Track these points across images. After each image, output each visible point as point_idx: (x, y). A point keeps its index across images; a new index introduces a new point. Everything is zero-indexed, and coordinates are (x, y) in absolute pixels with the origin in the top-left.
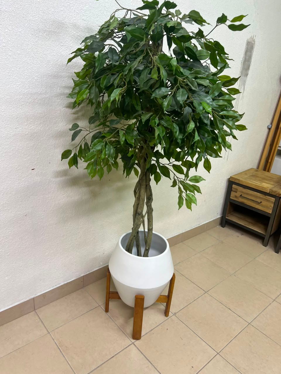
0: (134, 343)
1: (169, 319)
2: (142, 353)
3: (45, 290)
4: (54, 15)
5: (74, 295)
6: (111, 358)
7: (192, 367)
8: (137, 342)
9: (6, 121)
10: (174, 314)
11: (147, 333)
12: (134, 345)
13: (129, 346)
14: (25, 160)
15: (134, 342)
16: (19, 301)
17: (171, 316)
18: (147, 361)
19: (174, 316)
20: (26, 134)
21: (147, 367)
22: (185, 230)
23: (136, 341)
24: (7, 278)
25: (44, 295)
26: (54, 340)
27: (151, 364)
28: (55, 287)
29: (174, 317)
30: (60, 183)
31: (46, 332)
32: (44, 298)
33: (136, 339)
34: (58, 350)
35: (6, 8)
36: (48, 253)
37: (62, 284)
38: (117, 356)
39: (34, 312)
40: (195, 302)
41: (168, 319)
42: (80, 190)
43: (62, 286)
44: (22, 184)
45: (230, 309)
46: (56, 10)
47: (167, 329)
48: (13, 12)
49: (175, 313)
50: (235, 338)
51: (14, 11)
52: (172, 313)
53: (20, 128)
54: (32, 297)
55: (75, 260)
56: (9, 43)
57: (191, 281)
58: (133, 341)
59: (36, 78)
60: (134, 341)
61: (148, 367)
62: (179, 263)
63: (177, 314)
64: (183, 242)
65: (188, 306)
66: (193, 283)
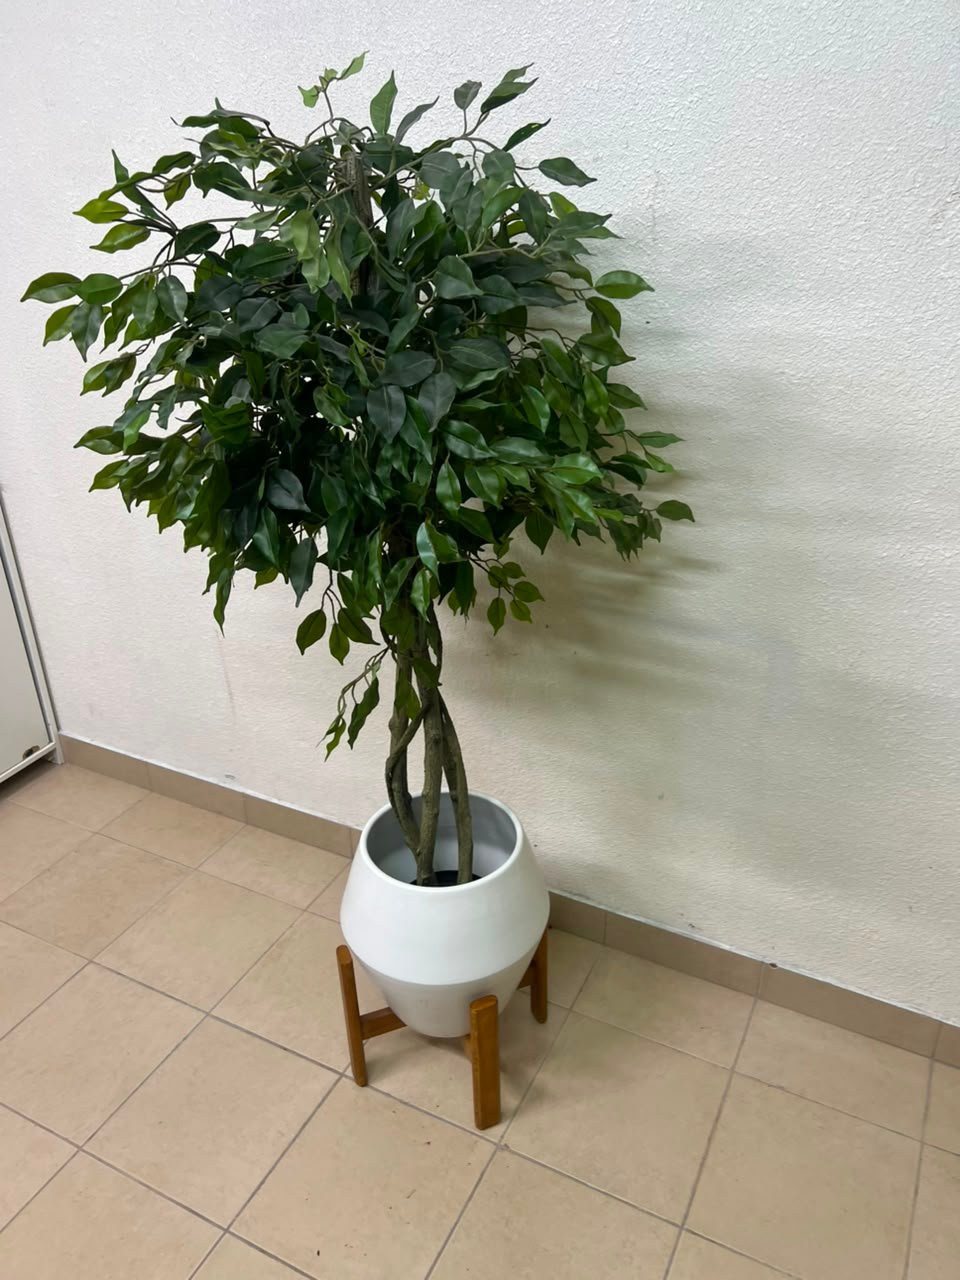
0: (343, 1078)
1: (474, 1137)
2: (319, 1106)
6: (282, 1048)
7: (318, 1253)
8: (350, 1084)
10: (502, 1144)
11: (388, 1095)
12: (339, 1080)
13: (328, 1068)
15: (346, 1077)
16: (326, 813)
17: (487, 1137)
18: (299, 1128)
19: (494, 1147)
21: (279, 1132)
23: (351, 1079)
26: (291, 926)
27: (294, 1140)
29: (489, 1148)
33: (354, 1075)
38: (291, 1055)
40: (603, 1199)
41: (473, 1133)
47: (429, 1143)
49: (506, 1145)
52: (502, 1137)
57: (705, 1158)
58: (349, 1072)
60: (350, 1075)
61: (283, 1135)
62: (782, 1088)
63: (506, 1154)
64: (937, 1065)
65: (566, 1181)
66: (702, 1165)
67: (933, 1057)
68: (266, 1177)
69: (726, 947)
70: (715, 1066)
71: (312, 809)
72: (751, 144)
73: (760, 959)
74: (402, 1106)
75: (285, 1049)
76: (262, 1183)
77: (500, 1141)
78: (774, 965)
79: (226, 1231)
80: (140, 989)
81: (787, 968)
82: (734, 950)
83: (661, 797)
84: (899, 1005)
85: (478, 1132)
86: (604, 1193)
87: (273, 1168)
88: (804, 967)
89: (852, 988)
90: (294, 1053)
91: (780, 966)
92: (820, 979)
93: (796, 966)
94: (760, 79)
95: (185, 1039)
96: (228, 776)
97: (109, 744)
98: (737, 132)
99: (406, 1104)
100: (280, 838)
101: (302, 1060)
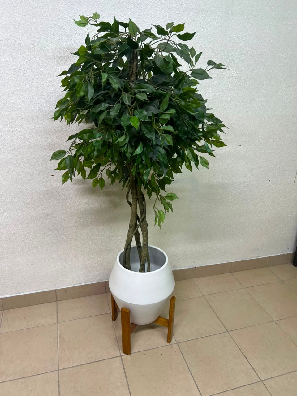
0: (122, 357)
1: (170, 345)
2: (124, 368)
3: (67, 286)
4: (68, 42)
5: (94, 298)
6: (95, 362)
8: (125, 357)
9: (28, 134)
10: (178, 342)
11: (139, 352)
12: (121, 358)
13: (116, 357)
14: (45, 167)
16: (43, 289)
17: (173, 343)
18: (125, 377)
19: (177, 344)
20: (45, 145)
22: (236, 260)
23: (124, 355)
24: (32, 266)
25: (65, 290)
26: (58, 330)
27: (127, 381)
28: (76, 285)
29: (175, 346)
30: (78, 190)
31: (55, 321)
32: (66, 292)
33: (125, 353)
34: (57, 339)
35: (25, 42)
36: (69, 252)
37: (83, 284)
38: (101, 362)
39: (55, 302)
40: (209, 338)
41: (168, 345)
42: (99, 199)
43: (82, 286)
44: (43, 188)
45: (246, 358)
46: (69, 38)
47: (162, 355)
48: (31, 45)
49: (179, 342)
50: (233, 389)
51: (32, 43)
52: (176, 341)
53: (40, 140)
54: (55, 289)
55: (96, 264)
56: (29, 70)
57: (217, 315)
58: (122, 354)
59: (52, 98)
60: (124, 354)
61: (122, 382)
62: (214, 293)
63: (181, 344)
64: (233, 273)
65: (198, 340)
66: (218, 317)
67: (231, 272)
69: (183, 268)
70: (199, 297)
73: (192, 267)
74: (145, 352)
75: (97, 362)
78: (196, 267)
81: (198, 266)
82: (185, 268)
86: (208, 336)
87: (130, 392)
88: (202, 264)
89: (213, 264)
90: (100, 360)
92: (206, 265)
93: (200, 265)
95: (59, 382)
99: (146, 350)
100: (23, 308)
101: (105, 360)
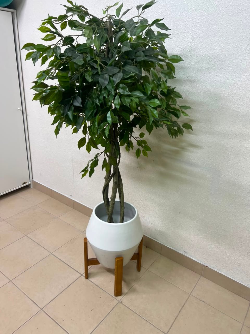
6: (68, 265)
7: (64, 320)
8: (83, 278)
10: (121, 301)
11: (93, 282)
12: (81, 276)
13: (79, 273)
15: (83, 276)
17: (117, 299)
19: (118, 302)
21: (62, 286)
23: (84, 276)
26: (78, 235)
27: (65, 289)
47: (101, 297)
49: (121, 302)
52: (121, 299)
58: (84, 274)
61: (62, 288)
62: (203, 301)
63: (121, 304)
65: (136, 315)
66: (176, 318)
68: (55, 298)
69: (194, 259)
70: (185, 292)
71: (90, 206)
72: (219, 30)
73: (203, 264)
74: (96, 286)
75: (69, 266)
76: (54, 299)
77: (120, 300)
78: (207, 266)
79: (41, 309)
80: (36, 244)
81: (211, 268)
82: (196, 260)
83: (180, 213)
84: (242, 284)
85: (114, 297)
86: (146, 321)
87: (58, 296)
88: (215, 268)
89: (229, 277)
90: (71, 267)
91: (208, 267)
92: (220, 272)
93: (213, 267)
94: (222, 12)
95: (44, 258)
96: (70, 195)
97: (43, 184)
98: (215, 26)
99: (97, 286)
100: (81, 213)
101: (72, 269)
